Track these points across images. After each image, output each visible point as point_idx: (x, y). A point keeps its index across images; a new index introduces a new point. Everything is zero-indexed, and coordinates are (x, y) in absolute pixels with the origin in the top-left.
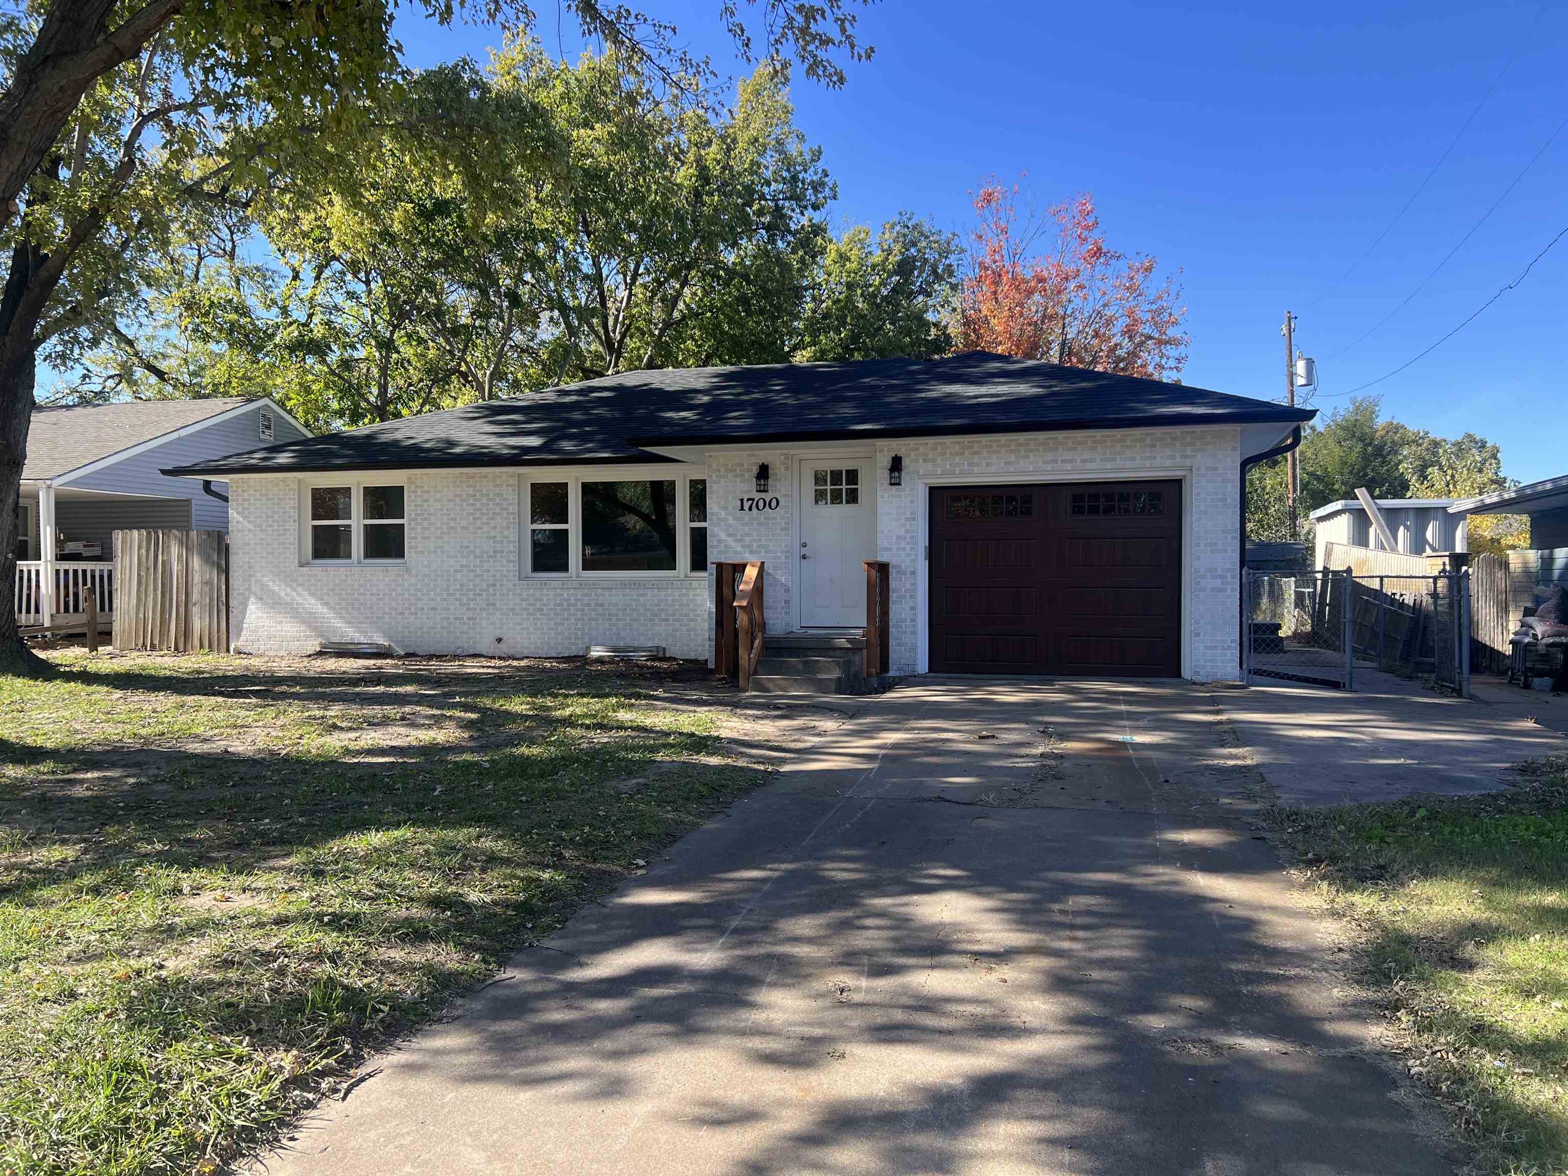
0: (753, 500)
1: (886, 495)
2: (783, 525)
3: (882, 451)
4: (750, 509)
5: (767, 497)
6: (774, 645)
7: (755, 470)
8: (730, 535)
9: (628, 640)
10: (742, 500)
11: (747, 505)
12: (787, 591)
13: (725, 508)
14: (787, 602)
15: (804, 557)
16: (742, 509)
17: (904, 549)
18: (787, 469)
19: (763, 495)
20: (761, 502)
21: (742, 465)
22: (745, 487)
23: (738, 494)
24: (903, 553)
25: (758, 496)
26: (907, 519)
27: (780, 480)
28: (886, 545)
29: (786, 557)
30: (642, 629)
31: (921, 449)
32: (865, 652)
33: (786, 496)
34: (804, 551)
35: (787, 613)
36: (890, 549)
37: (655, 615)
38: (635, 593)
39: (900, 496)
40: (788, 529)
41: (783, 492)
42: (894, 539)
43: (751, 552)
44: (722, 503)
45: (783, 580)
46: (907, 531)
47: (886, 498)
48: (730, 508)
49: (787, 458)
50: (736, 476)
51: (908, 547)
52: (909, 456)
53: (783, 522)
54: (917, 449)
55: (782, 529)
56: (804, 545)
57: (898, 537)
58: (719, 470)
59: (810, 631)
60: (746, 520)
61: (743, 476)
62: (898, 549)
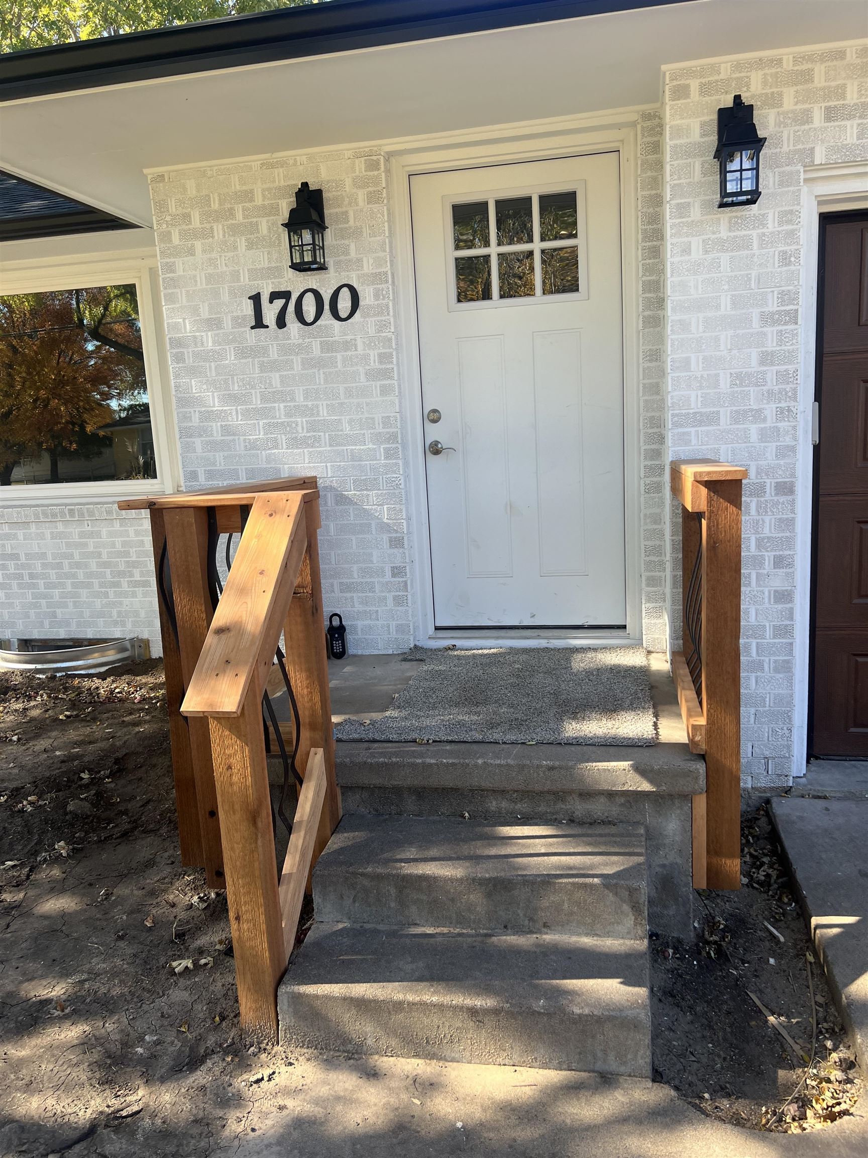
0: (286, 295)
1: (696, 243)
2: (374, 364)
3: (681, 92)
4: (281, 322)
5: (326, 284)
6: (366, 779)
7: (286, 205)
8: (233, 399)
9: (73, 627)
10: (256, 299)
11: (270, 313)
12: (397, 543)
13: (214, 324)
14: (397, 571)
15: (435, 449)
16: (259, 323)
17: (758, 416)
18: (373, 198)
19: (311, 280)
20: (309, 299)
21: (248, 196)
22: (262, 259)
23: (245, 279)
24: (754, 429)
25: (296, 283)
26: (768, 319)
27: (357, 233)
28: (695, 404)
29: (388, 454)
30: (98, 603)
31: (819, 70)
32: (701, 804)
33: (377, 278)
34: (435, 433)
35: (399, 601)
36: (711, 419)
37: (121, 574)
38: (74, 530)
39: (746, 244)
40: (386, 374)
41: (368, 267)
42: (724, 384)
43: (295, 442)
44: (205, 314)
45: (385, 514)
46: (766, 359)
47: (696, 253)
48: (228, 323)
49: (373, 166)
50: (235, 230)
51: (770, 409)
52: (775, 100)
53: (373, 354)
54: (806, 77)
55: (373, 375)
56: (434, 417)
57: (739, 379)
58: (187, 217)
59: (463, 642)
60: (274, 354)
61: (253, 228)
62: (738, 417)
